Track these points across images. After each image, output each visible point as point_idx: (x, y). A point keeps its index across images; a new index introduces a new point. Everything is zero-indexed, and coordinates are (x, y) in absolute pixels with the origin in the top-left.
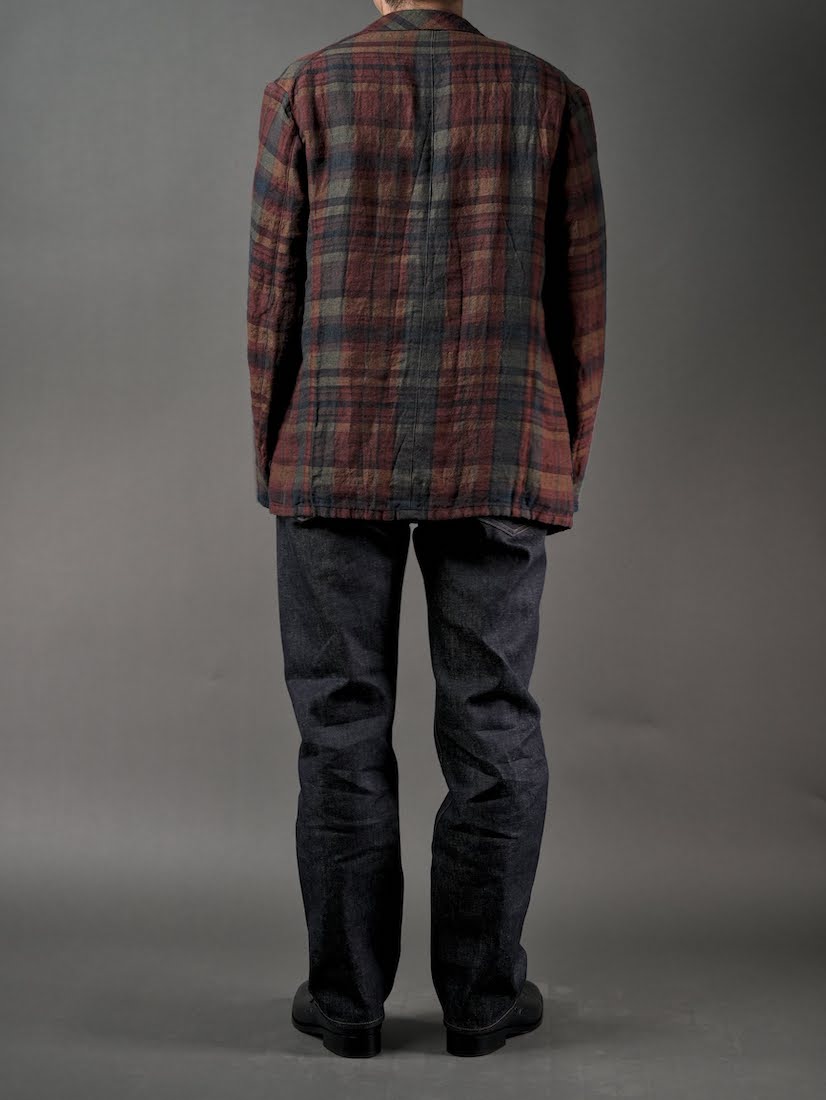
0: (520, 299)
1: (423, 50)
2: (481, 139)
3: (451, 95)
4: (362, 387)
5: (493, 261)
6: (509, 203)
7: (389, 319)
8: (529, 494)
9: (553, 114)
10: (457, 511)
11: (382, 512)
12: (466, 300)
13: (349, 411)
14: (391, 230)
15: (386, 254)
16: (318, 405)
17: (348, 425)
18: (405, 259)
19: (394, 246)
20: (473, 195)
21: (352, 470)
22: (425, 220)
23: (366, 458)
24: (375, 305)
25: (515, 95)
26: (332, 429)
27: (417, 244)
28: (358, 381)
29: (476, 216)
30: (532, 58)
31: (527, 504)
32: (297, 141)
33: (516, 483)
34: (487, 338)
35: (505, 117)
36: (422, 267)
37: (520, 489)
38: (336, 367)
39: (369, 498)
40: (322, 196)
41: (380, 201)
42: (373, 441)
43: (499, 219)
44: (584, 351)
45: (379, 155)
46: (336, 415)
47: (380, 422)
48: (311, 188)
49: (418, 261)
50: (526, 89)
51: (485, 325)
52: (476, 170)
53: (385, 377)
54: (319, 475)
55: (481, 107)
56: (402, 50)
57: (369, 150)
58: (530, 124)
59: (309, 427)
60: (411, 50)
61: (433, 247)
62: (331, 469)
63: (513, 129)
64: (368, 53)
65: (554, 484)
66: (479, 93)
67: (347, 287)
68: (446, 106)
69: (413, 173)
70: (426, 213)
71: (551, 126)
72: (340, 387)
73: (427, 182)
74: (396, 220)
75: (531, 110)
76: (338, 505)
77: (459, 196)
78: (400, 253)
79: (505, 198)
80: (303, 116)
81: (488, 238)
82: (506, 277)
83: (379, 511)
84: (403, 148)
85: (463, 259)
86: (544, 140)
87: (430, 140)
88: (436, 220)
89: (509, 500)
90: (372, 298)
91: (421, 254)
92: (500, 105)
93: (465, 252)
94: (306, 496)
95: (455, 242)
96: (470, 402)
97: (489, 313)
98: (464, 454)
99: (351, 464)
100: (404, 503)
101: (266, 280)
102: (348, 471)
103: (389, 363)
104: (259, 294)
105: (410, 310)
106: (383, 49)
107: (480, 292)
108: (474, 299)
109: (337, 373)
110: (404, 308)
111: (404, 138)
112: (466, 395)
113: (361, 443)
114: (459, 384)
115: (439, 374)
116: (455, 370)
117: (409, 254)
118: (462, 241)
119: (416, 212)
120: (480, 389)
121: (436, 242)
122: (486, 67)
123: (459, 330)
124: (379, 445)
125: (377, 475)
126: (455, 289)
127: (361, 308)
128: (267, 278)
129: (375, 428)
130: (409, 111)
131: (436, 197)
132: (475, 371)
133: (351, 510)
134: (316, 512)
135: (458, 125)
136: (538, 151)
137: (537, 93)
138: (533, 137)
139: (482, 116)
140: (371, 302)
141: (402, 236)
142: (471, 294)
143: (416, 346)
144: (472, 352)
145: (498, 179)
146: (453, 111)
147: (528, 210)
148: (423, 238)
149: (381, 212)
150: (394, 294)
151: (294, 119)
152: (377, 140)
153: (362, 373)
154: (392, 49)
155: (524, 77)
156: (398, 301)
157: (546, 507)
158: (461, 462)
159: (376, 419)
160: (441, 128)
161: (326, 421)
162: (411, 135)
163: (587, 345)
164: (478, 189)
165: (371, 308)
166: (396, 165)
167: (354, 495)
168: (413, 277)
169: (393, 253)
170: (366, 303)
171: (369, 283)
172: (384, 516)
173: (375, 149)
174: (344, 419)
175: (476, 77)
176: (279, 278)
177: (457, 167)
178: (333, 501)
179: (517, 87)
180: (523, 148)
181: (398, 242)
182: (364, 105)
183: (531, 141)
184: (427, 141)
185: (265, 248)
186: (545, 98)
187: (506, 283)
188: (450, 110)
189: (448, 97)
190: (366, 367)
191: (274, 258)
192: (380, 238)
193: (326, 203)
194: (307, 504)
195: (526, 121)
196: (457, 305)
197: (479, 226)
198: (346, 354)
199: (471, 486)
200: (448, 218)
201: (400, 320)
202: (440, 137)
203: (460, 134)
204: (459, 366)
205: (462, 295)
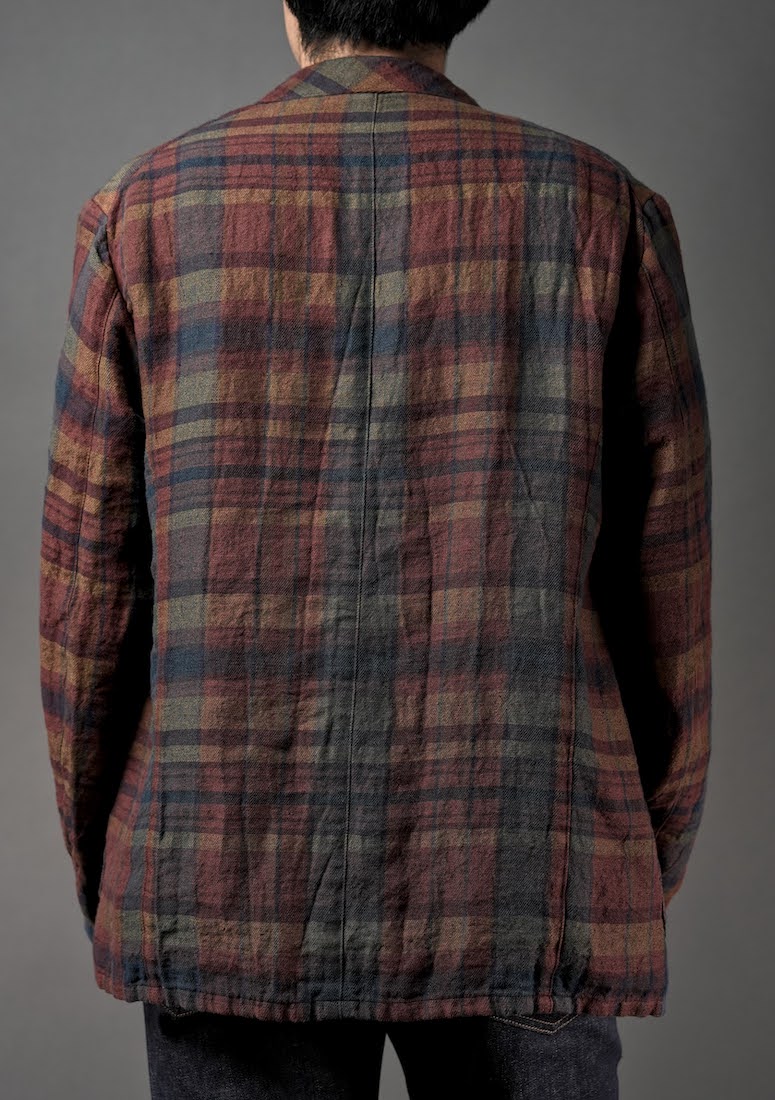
0: (543, 592)
1: (358, 128)
2: (466, 290)
3: (409, 207)
4: (243, 764)
5: (490, 522)
6: (518, 410)
7: (292, 633)
8: (569, 968)
9: (604, 239)
10: (431, 1004)
11: (287, 1005)
12: (438, 595)
13: (220, 810)
14: (293, 463)
15: (285, 509)
16: (165, 797)
17: (220, 837)
18: (321, 518)
19: (299, 493)
20: (450, 395)
21: (231, 923)
22: (359, 443)
23: (255, 900)
24: (265, 606)
25: (532, 203)
26: (190, 845)
27: (344, 488)
28: (235, 754)
29: (457, 434)
30: (562, 140)
31: (566, 986)
32: (115, 306)
33: (542, 950)
34: (478, 670)
35: (512, 247)
36: (355, 533)
37: (551, 961)
38: (195, 727)
39: (263, 978)
40: (167, 405)
41: (273, 409)
42: (269, 869)
43: (500, 443)
44: (680, 682)
45: (270, 320)
46: (196, 818)
47: (280, 833)
48: (147, 391)
49: (346, 522)
50: (552, 192)
51: (474, 645)
52: (457, 347)
53: (287, 744)
54: (173, 931)
55: (467, 228)
56: (318, 128)
57: (249, 312)
58: (560, 259)
59: (149, 838)
60: (332, 128)
61: (375, 494)
62: (192, 919)
63: (527, 267)
64: (254, 136)
65: (620, 944)
66: (462, 202)
67: (212, 573)
68: (400, 228)
69: (337, 354)
70: (361, 429)
71: (600, 262)
72: (204, 766)
73: (363, 369)
74: (303, 442)
75: (562, 232)
76: (209, 988)
77: (424, 397)
78: (311, 505)
79: (513, 401)
80: (128, 259)
81: (479, 478)
82: (513, 552)
83: (282, 1003)
84: (314, 307)
85: (433, 519)
86: (588, 291)
87: (367, 291)
88: (382, 443)
89: (531, 983)
90: (257, 593)
91: (351, 508)
92: (503, 226)
93: (438, 503)
94: (150, 970)
95: (415, 486)
96: (449, 793)
97: (483, 623)
98: (441, 893)
99: (227, 912)
100: (327, 986)
101: (64, 559)
102: (223, 925)
103: (295, 717)
104: (53, 584)
105: (332, 615)
106: (282, 128)
107: (465, 581)
108: (453, 592)
109: (198, 737)
110: (321, 612)
111: (316, 290)
112: (442, 779)
113: (245, 871)
114: (430, 757)
115: (391, 736)
116: (419, 728)
117: (329, 508)
118: (430, 483)
119: (340, 428)
120: (467, 768)
121: (381, 486)
122: (477, 154)
123: (426, 654)
124: (279, 876)
125: (276, 935)
126: (416, 574)
127: (239, 612)
128: (67, 555)
129: (271, 842)
130: (327, 237)
131: (379, 401)
132: (458, 732)
133: (231, 997)
134: (171, 997)
135: (424, 262)
136: (576, 311)
137: (575, 201)
138: (565, 282)
139: (468, 244)
140: (257, 602)
141: (315, 474)
142: (447, 585)
143: (346, 683)
144: (451, 696)
145: (499, 364)
146: (412, 237)
147: (558, 423)
148: (355, 479)
149: (273, 429)
150: (301, 584)
151: (112, 265)
152: (266, 293)
153: (243, 738)
154: (301, 128)
155: (549, 172)
156: (309, 598)
157: (603, 990)
158: (437, 910)
159: (273, 825)
160: (392, 268)
161: (179, 829)
162: (329, 282)
163: (683, 670)
164: (460, 385)
165: (258, 611)
166: (303, 340)
167: (237, 968)
168: (338, 553)
169: (298, 506)
170: (246, 604)
171: (251, 564)
172: (292, 1012)
173: (263, 312)
174: (213, 824)
175: (458, 172)
176: (85, 558)
177: (421, 342)
178: (200, 980)
179: (535, 190)
180: (546, 302)
181: (307, 486)
182: (241, 228)
183: (563, 291)
184: (362, 292)
185: (62, 501)
186: (590, 211)
187: (513, 563)
188: (407, 235)
189: (404, 211)
190: (251, 726)
191: (77, 520)
192: (274, 479)
193: (174, 418)
194: (152, 982)
195: (554, 254)
196: (418, 606)
197: (461, 454)
198: (212, 703)
199: (457, 960)
200: (404, 440)
201: (313, 635)
202: (388, 286)
203: (427, 280)
204: (427, 723)
205: (429, 586)
